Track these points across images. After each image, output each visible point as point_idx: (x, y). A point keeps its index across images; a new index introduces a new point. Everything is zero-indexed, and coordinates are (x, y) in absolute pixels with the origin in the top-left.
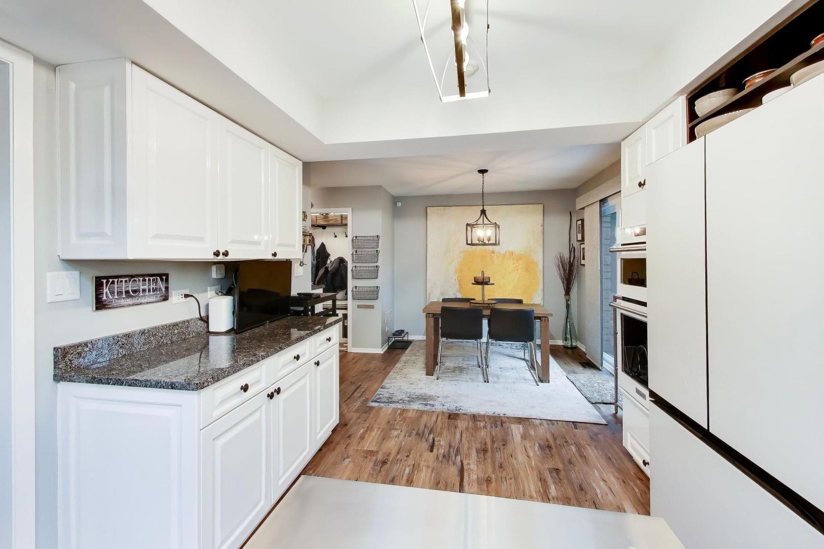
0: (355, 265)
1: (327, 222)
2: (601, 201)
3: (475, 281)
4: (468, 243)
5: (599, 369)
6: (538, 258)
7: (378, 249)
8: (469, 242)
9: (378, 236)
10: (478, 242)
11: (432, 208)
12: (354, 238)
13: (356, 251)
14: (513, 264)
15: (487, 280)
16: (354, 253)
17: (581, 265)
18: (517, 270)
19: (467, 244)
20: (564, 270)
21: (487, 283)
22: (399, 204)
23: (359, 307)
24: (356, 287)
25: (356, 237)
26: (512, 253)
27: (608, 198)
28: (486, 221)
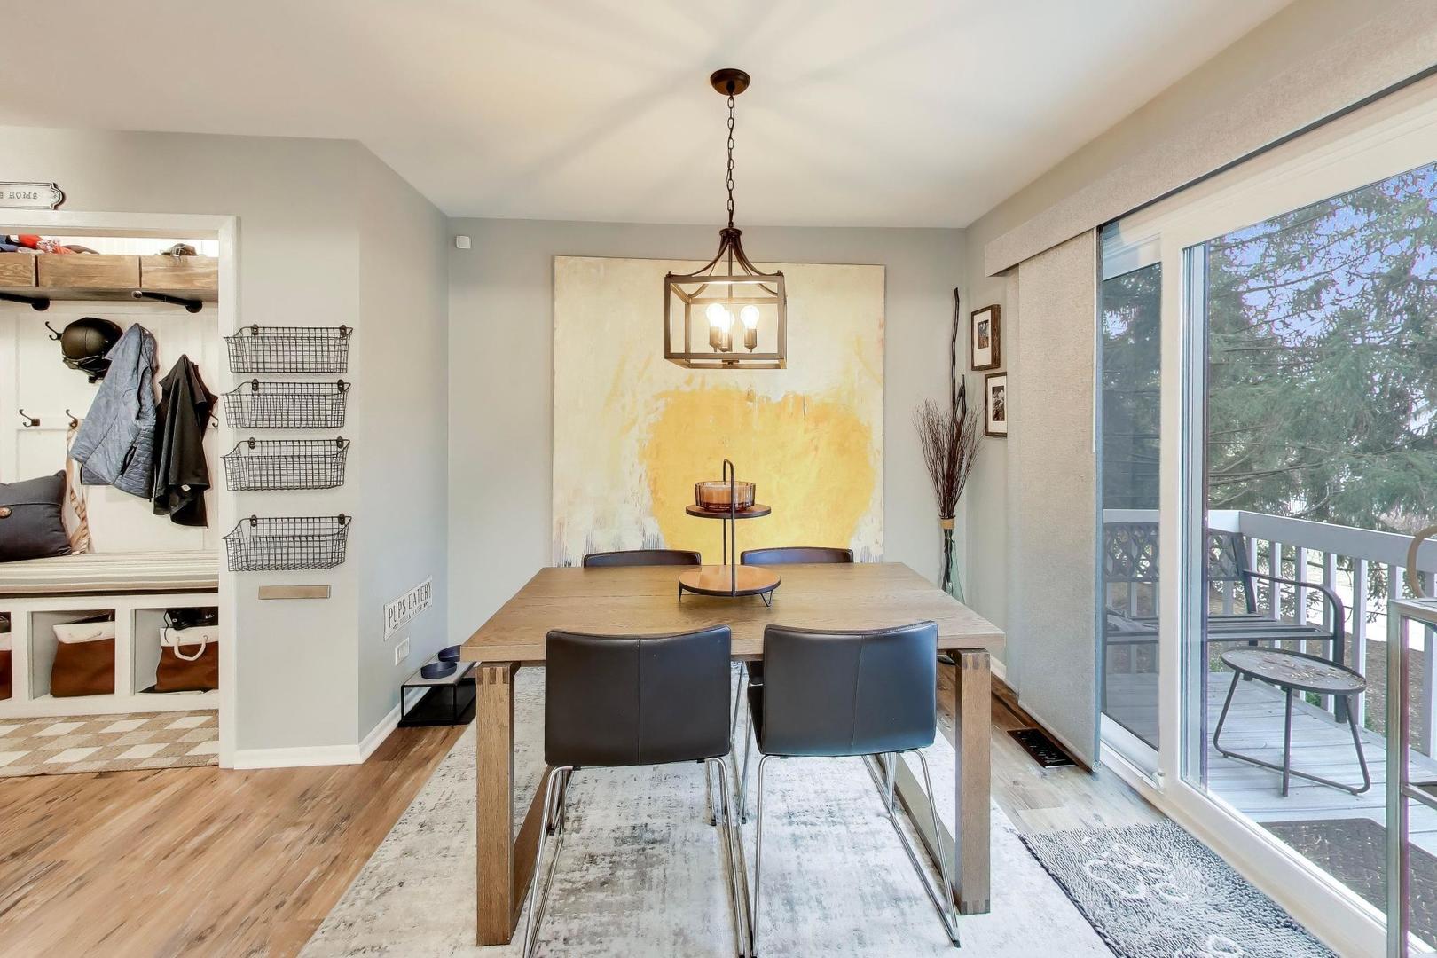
0: (248, 435)
1: (185, 282)
2: (1100, 228)
3: (699, 502)
4: (674, 350)
5: (1089, 771)
6: (872, 415)
7: (345, 378)
8: (678, 347)
9: (343, 328)
10: (711, 350)
11: (571, 261)
12: (247, 333)
13: (255, 385)
14: (806, 431)
15: (746, 498)
16: (247, 389)
17: (988, 434)
18: (816, 448)
19: (669, 355)
20: (938, 450)
21: (744, 511)
22: (465, 243)
23: (266, 594)
24: (254, 521)
25: (255, 329)
26: (802, 401)
27: (1121, 222)
28: (738, 268)
